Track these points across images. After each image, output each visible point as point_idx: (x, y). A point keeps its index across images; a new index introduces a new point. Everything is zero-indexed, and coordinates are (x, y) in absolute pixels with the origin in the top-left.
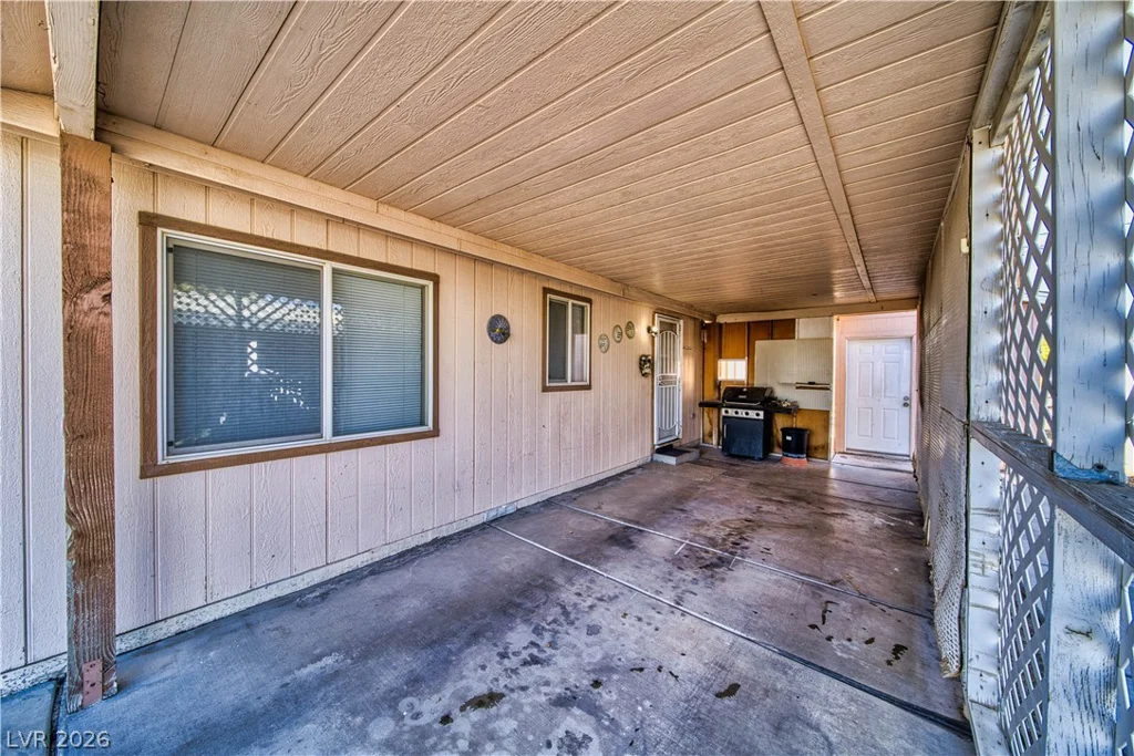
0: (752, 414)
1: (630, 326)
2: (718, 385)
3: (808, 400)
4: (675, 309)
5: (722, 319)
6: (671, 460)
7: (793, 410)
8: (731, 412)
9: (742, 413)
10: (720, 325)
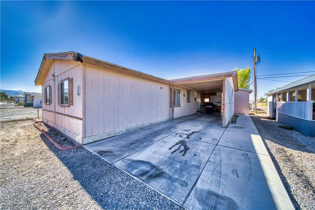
0: (210, 107)
1: (194, 94)
2: (204, 102)
3: (218, 105)
4: (199, 91)
5: (205, 92)
6: (199, 113)
7: (216, 106)
8: (207, 107)
9: (209, 107)
10: (205, 93)
